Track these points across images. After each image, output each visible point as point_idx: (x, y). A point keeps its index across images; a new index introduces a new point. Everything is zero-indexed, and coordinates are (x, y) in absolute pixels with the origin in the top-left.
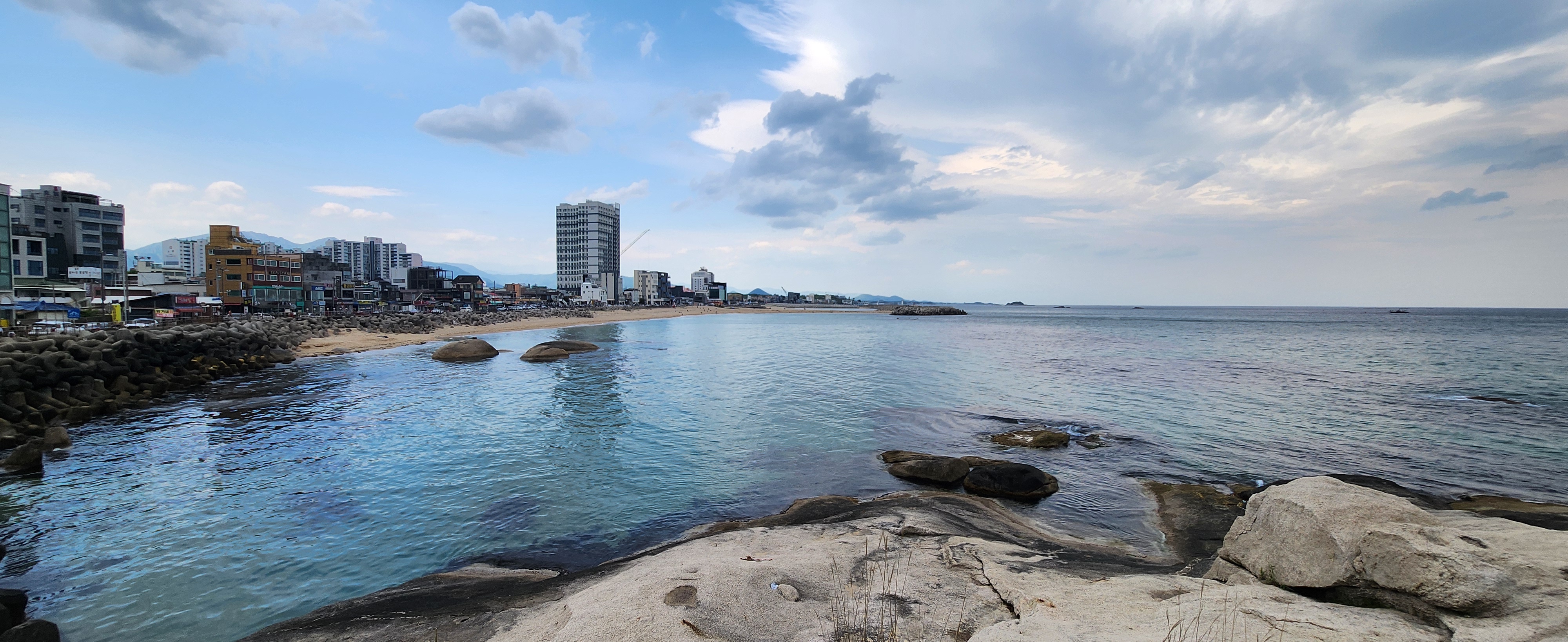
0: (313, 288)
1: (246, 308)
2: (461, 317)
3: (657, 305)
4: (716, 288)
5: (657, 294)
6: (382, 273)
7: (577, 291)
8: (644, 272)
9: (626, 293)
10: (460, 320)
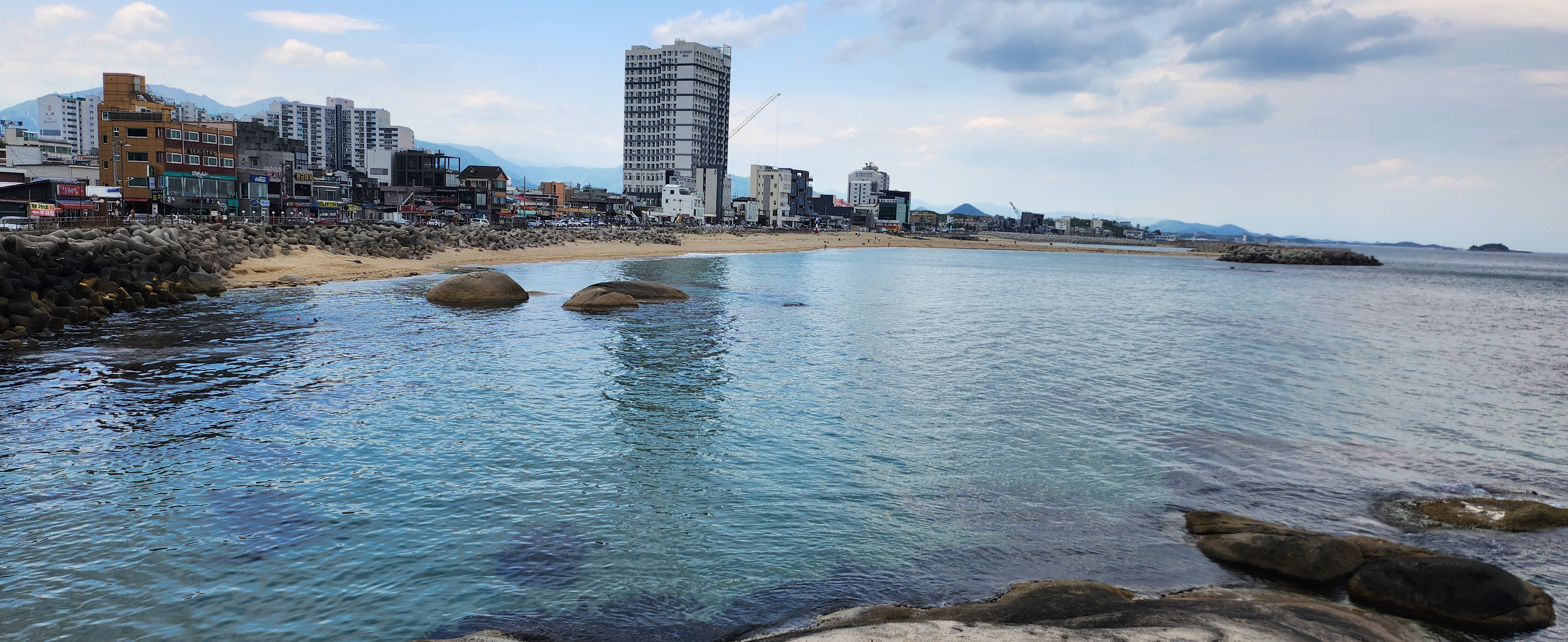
0: (252, 179)
1: (155, 207)
2: (472, 234)
3: (788, 228)
4: (891, 201)
5: (787, 208)
6: (353, 158)
7: (656, 198)
8: (769, 168)
9: (736, 204)
10: (469, 240)
